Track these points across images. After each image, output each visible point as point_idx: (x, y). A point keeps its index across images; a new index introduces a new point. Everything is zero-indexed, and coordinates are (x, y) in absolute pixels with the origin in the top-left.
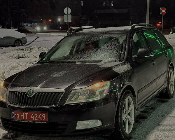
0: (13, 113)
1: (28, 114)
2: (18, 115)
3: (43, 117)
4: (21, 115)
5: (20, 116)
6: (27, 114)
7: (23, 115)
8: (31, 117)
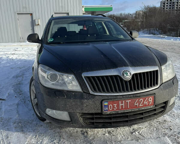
0: (106, 104)
1: (130, 101)
2: (116, 105)
3: (150, 101)
4: (120, 105)
5: (118, 106)
6: (128, 101)
7: (123, 104)
8: (135, 104)
